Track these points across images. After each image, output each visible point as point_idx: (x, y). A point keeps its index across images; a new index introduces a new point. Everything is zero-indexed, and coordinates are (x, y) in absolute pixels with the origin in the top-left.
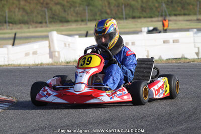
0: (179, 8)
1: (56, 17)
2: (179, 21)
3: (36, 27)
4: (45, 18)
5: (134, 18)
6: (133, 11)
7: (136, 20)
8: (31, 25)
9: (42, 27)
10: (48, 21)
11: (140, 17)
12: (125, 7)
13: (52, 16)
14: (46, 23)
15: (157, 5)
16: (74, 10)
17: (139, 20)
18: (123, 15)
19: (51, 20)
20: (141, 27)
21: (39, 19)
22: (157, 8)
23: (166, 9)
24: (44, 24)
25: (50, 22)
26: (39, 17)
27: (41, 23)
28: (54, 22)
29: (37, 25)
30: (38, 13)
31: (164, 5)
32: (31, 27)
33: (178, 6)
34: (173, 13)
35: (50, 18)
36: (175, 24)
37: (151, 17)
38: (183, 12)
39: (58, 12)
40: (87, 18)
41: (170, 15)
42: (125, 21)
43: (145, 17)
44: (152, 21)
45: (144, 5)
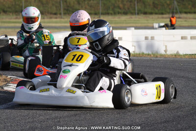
0: (190, 6)
1: (71, 9)
2: (190, 18)
3: (51, 18)
4: (60, 10)
5: (145, 13)
6: (145, 7)
7: (148, 15)
8: (46, 15)
9: (56, 18)
10: (62, 13)
11: (151, 13)
12: (137, 3)
13: (66, 8)
14: (60, 14)
15: (168, 2)
16: (88, 3)
17: (151, 16)
18: (135, 10)
19: (65, 11)
20: (153, 23)
21: (54, 10)
22: (168, 5)
23: (177, 6)
24: (59, 15)
25: (65, 14)
26: (55, 8)
27: (55, 14)
28: (69, 14)
29: (52, 16)
30: (53, 5)
31: (176, 3)
32: (45, 17)
33: (189, 4)
34: (184, 10)
35: (65, 9)
36: (186, 21)
37: (162, 14)
38: (193, 10)
39: (72, 4)
40: (101, 11)
41: (181, 13)
42: (137, 16)
43: (156, 14)
44: (163, 18)
45: (156, 2)
